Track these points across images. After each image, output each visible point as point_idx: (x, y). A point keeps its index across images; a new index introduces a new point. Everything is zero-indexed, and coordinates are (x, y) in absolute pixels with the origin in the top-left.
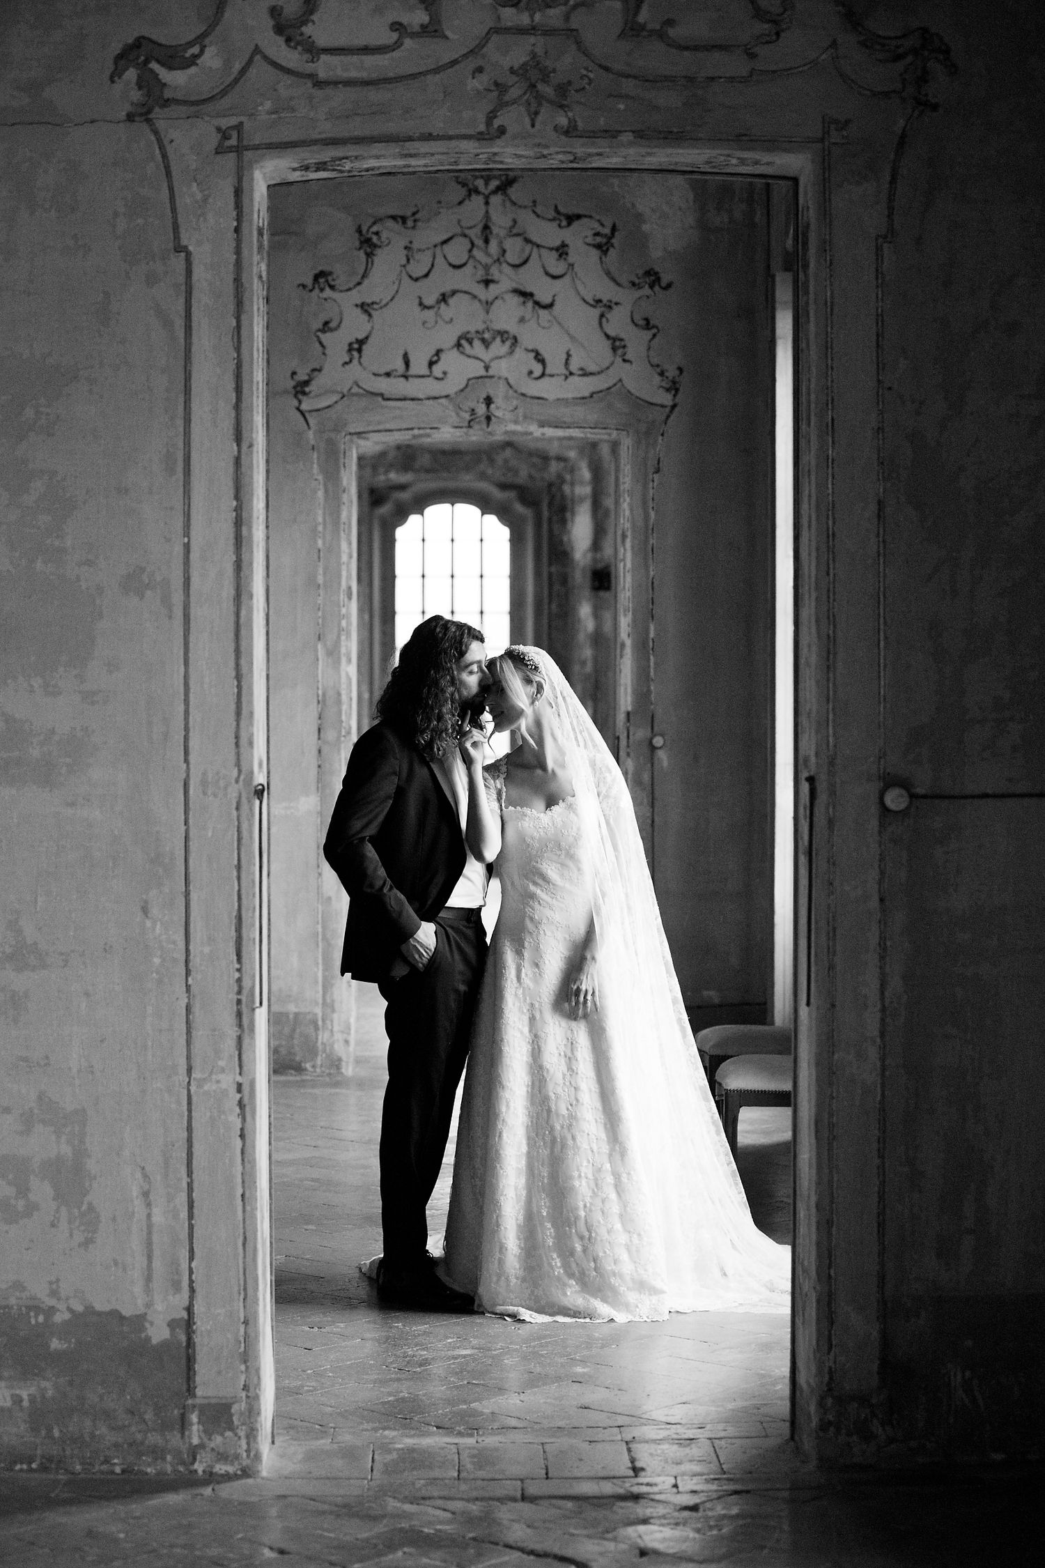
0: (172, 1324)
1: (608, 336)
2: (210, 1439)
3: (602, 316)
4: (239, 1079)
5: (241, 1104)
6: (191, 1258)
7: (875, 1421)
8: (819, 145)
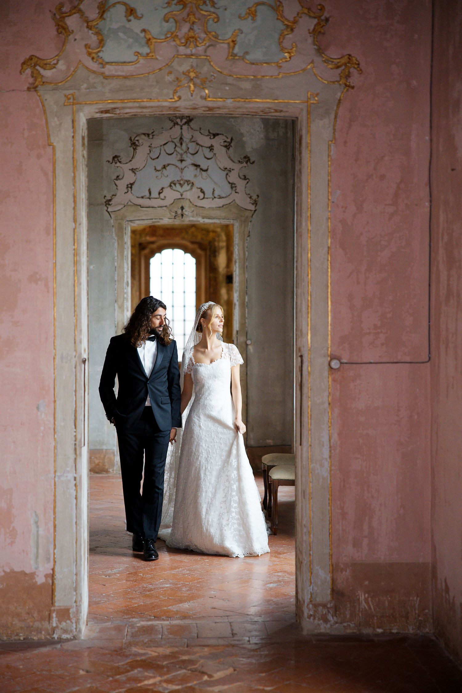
0: (46, 576)
1: (229, 183)
2: (60, 624)
3: (227, 174)
4: (75, 475)
5: (75, 485)
6: (55, 548)
7: (329, 615)
8: (306, 104)
